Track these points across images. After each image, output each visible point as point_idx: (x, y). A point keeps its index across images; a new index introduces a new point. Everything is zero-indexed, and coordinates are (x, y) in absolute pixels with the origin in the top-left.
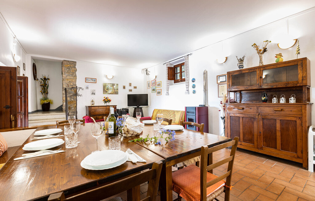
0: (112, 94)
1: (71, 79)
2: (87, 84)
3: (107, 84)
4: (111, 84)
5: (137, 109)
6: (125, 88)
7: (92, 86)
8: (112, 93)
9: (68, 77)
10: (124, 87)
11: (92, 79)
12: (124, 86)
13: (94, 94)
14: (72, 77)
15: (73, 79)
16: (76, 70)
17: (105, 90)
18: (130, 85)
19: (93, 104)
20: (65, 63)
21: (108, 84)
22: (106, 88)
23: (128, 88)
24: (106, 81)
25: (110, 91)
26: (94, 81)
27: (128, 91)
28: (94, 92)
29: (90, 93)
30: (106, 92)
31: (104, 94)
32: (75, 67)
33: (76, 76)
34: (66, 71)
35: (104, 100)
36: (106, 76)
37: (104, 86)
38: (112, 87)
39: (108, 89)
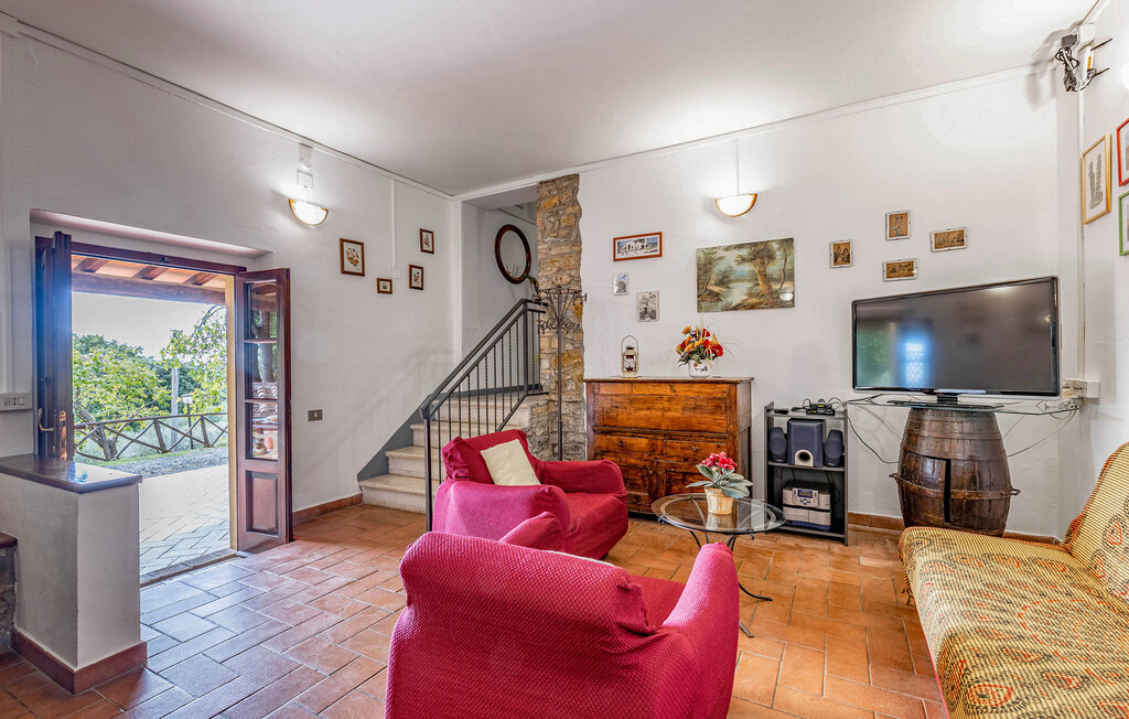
0: (752, 307)
1: (562, 255)
2: (624, 267)
3: (721, 253)
4: (740, 246)
5: (928, 416)
6: (847, 260)
7: (643, 276)
8: (754, 300)
9: (553, 252)
10: (842, 255)
11: (640, 238)
12: (837, 246)
13: (653, 315)
14: (566, 249)
15: (570, 255)
16: (578, 215)
17: (710, 286)
18: (898, 225)
19: (630, 369)
20: (545, 191)
21: (727, 249)
22: (714, 278)
23: (874, 251)
24: (714, 235)
25: (738, 293)
26: (652, 245)
27: (879, 272)
28: (651, 306)
29: (635, 314)
30: (716, 296)
31: (700, 309)
32: (575, 202)
33: (578, 242)
34: (549, 226)
35: (683, 346)
36: (712, 207)
37: (705, 265)
38: (747, 268)
39: (724, 281)
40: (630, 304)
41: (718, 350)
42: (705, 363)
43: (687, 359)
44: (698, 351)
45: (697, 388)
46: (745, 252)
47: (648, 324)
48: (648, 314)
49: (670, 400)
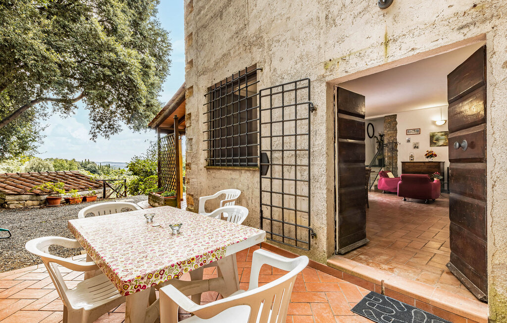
1: (391, 133)
2: (409, 136)
3: (437, 133)
7: (414, 139)
11: (414, 130)
13: (418, 147)
15: (394, 133)
16: (396, 124)
19: (412, 160)
20: (387, 118)
21: (438, 132)
22: (434, 139)
24: (434, 129)
26: (418, 131)
28: (417, 145)
29: (412, 147)
30: (435, 143)
31: (431, 146)
32: (395, 121)
33: (396, 130)
34: (388, 126)
35: (426, 155)
36: (434, 123)
37: (432, 137)
38: (444, 137)
39: (437, 140)
40: (411, 145)
41: (436, 156)
42: (432, 158)
43: (428, 157)
44: (430, 155)
45: (430, 163)
46: (443, 133)
47: (416, 149)
48: (416, 147)
49: (424, 166)
